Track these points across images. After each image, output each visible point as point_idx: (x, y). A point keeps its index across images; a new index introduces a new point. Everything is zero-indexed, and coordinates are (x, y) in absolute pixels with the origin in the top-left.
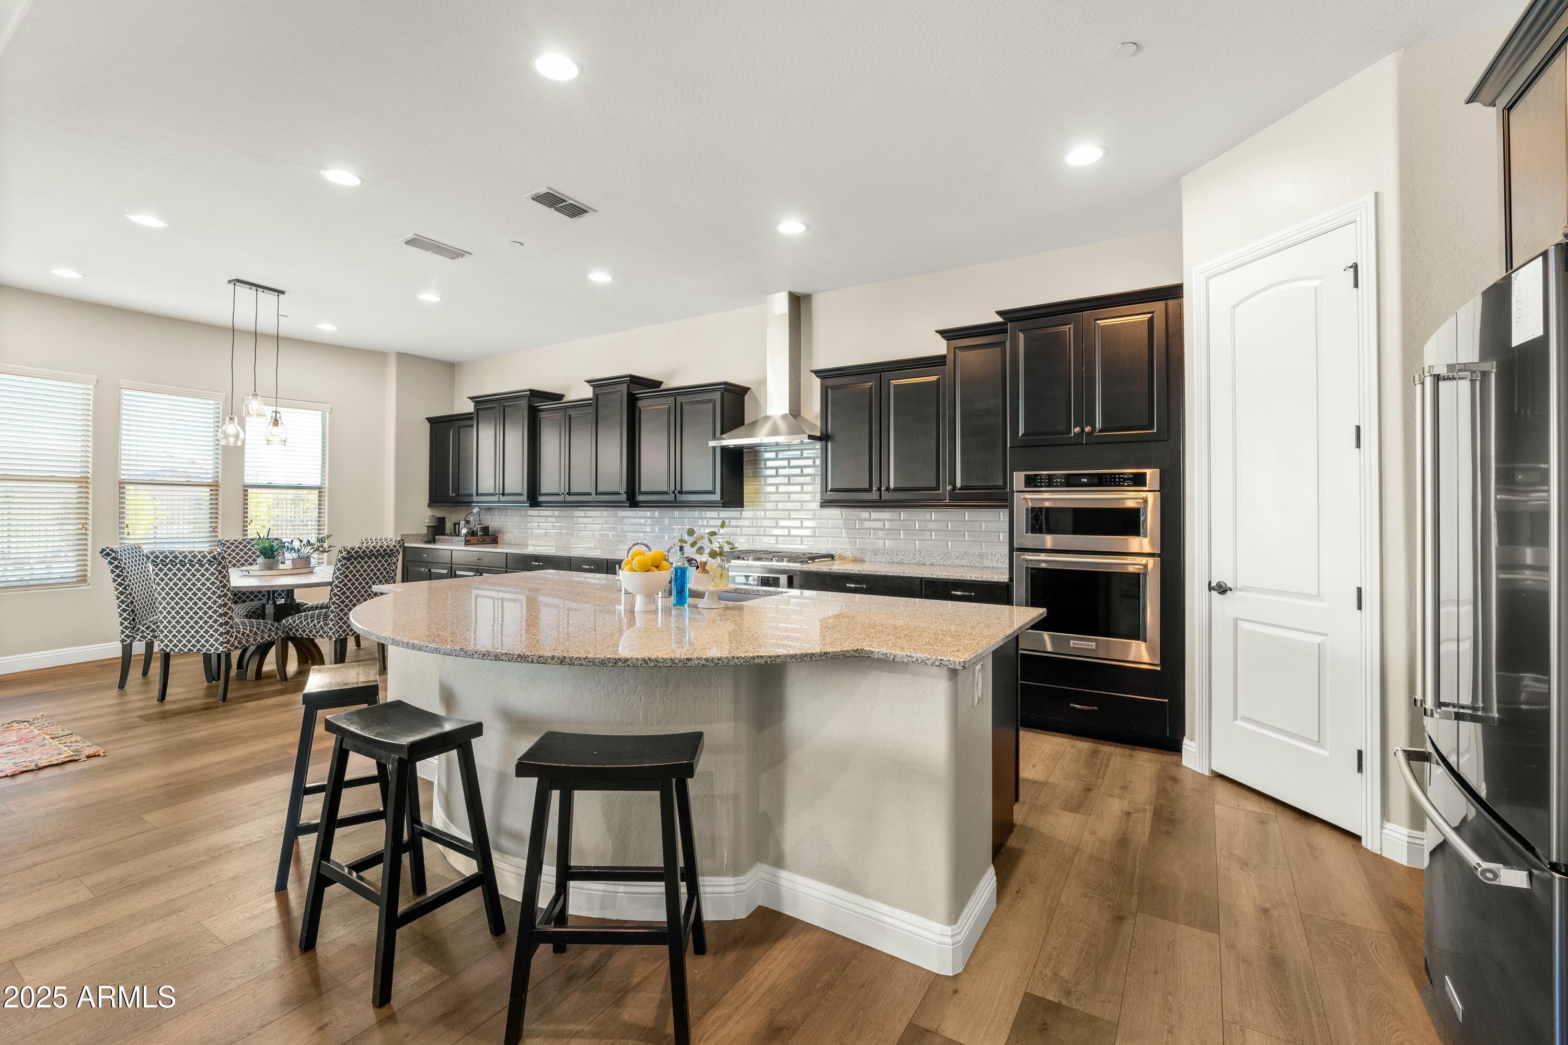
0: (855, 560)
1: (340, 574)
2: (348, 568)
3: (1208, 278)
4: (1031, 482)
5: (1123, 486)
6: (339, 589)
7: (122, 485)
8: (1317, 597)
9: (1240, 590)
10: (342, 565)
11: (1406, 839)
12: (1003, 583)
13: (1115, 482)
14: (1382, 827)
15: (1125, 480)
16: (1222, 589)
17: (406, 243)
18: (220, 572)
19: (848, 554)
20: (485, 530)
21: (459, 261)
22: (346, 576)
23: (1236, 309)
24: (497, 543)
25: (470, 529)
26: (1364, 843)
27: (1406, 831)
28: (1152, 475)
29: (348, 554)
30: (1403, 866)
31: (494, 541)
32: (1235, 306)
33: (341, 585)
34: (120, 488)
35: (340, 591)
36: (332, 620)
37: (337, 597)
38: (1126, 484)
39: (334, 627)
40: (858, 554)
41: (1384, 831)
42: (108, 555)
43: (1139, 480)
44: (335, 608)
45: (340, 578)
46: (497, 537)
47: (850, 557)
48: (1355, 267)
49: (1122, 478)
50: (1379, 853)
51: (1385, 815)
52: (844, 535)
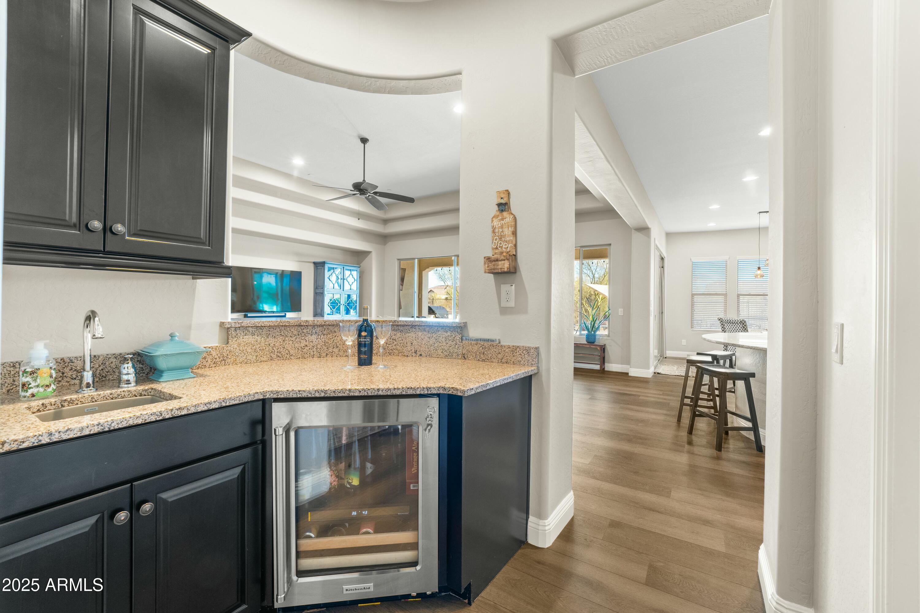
7: (738, 296)
18: (744, 327)
34: (738, 297)
42: (720, 320)
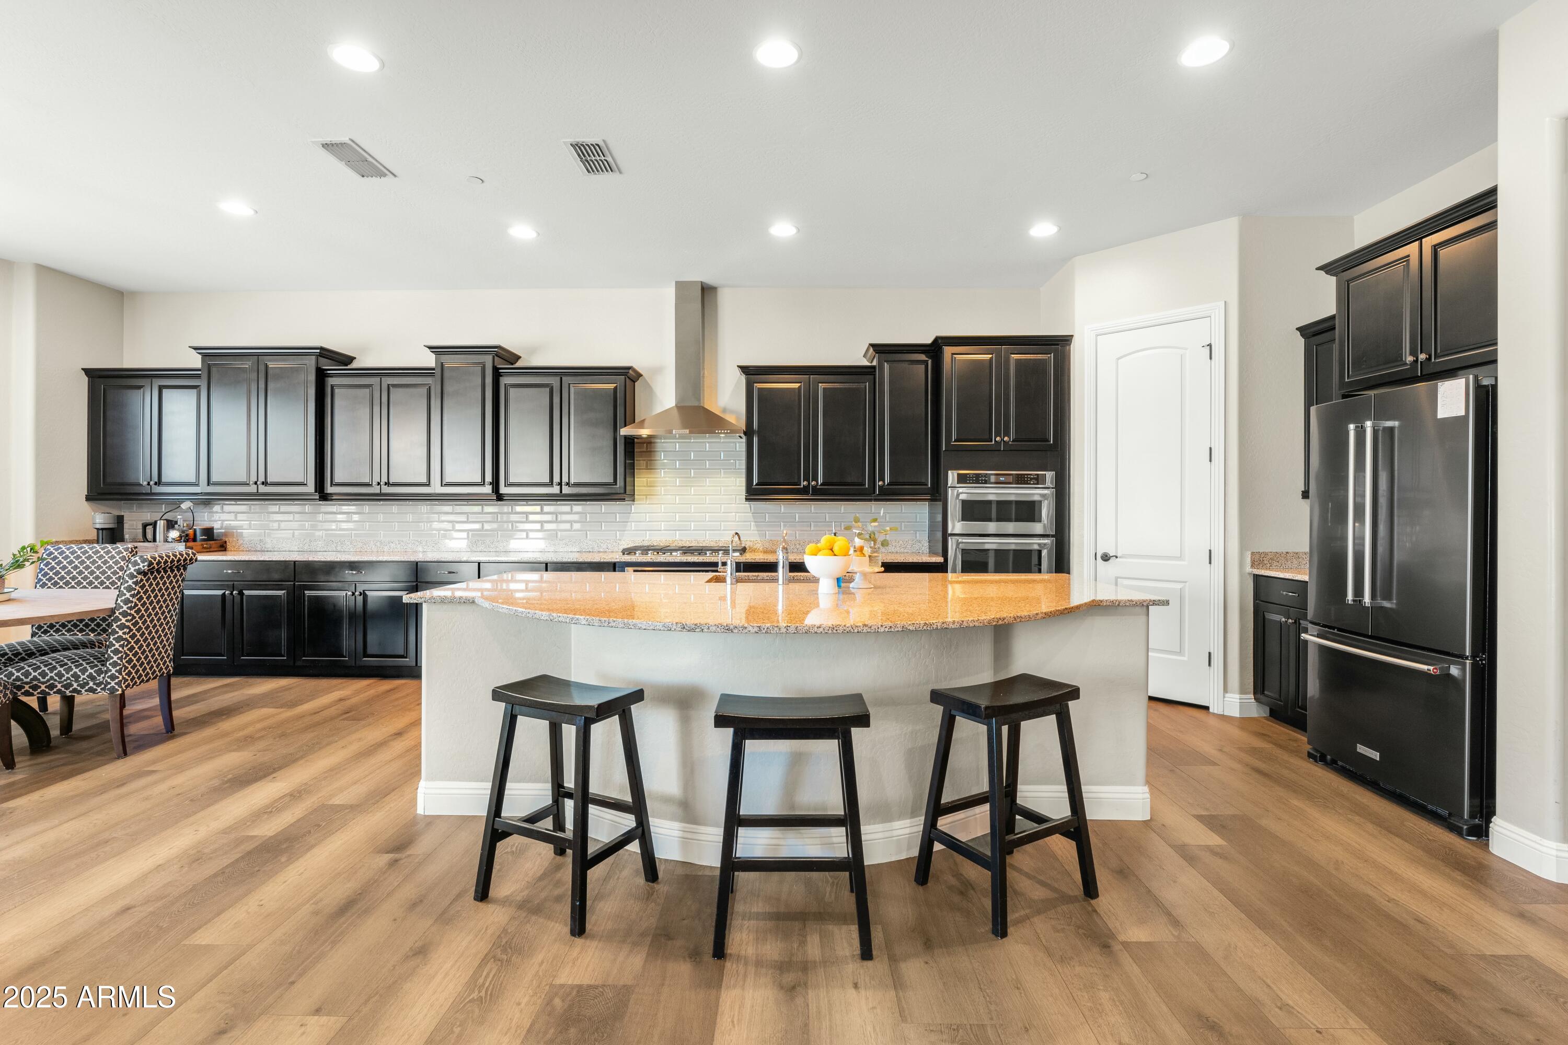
0: (765, 552)
1: (133, 596)
2: (142, 587)
3: (1097, 335)
4: (962, 479)
5: (1030, 484)
6: (129, 618)
8: (1180, 558)
9: (1120, 557)
10: (136, 583)
11: (1238, 701)
12: (940, 563)
13: (1024, 480)
14: (1224, 697)
15: (1031, 479)
16: (1106, 558)
17: (323, 146)
19: (759, 546)
20: (209, 533)
21: (374, 182)
22: (140, 599)
23: (1119, 361)
24: (225, 550)
25: (183, 532)
26: (1211, 710)
27: (1238, 696)
28: (1050, 475)
29: (149, 566)
30: (1237, 717)
31: (223, 547)
32: (1118, 359)
33: (133, 612)
35: (132, 620)
36: (115, 664)
37: (126, 630)
38: (1032, 482)
39: (120, 674)
40: (767, 545)
41: (1225, 699)
43: (1038, 480)
44: (122, 646)
45: (132, 602)
46: (226, 542)
47: (761, 549)
48: (1210, 345)
49: (1030, 478)
50: (1222, 713)
51: (1226, 690)
52: (752, 528)
